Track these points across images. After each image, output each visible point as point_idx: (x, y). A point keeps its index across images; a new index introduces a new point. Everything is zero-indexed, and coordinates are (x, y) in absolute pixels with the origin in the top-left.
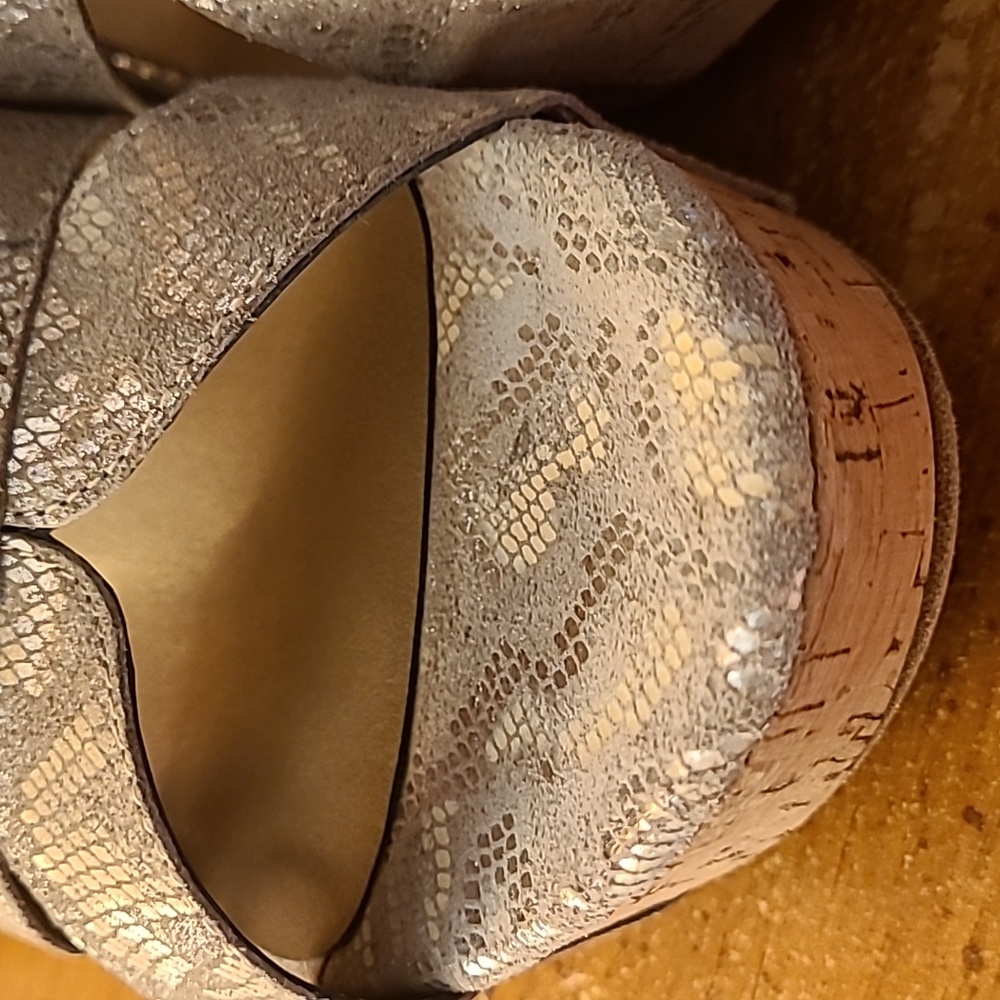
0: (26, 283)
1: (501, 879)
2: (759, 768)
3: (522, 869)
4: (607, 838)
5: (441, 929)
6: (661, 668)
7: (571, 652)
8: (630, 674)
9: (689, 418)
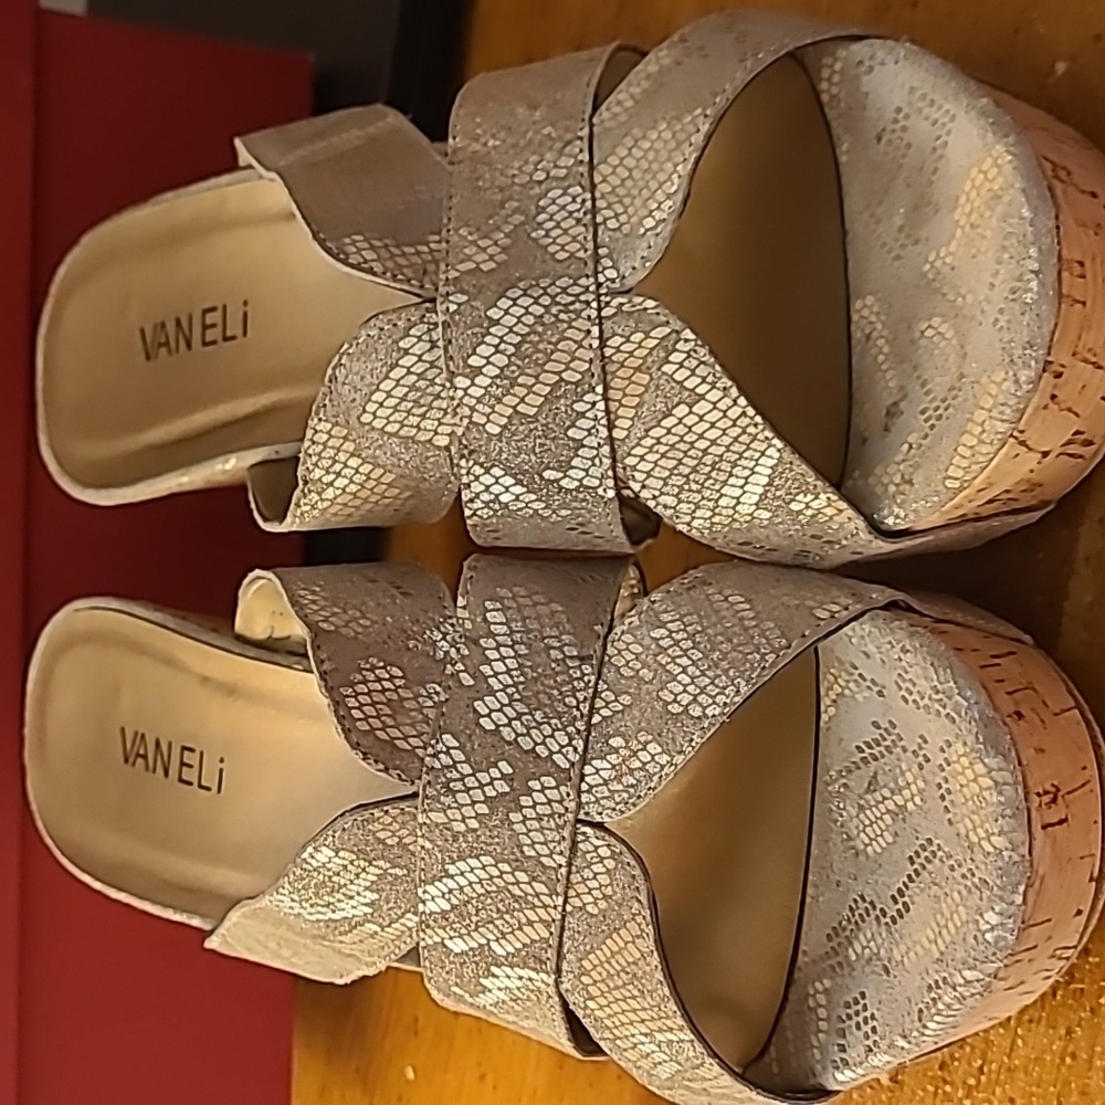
0: (589, 681)
1: (858, 1027)
2: (1002, 979)
3: (872, 1023)
4: (921, 1011)
5: (822, 1053)
6: (950, 925)
7: (900, 906)
8: (934, 925)
9: (967, 800)
